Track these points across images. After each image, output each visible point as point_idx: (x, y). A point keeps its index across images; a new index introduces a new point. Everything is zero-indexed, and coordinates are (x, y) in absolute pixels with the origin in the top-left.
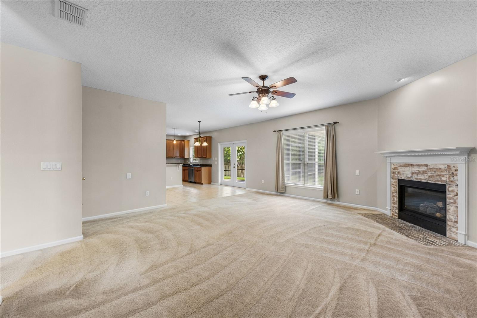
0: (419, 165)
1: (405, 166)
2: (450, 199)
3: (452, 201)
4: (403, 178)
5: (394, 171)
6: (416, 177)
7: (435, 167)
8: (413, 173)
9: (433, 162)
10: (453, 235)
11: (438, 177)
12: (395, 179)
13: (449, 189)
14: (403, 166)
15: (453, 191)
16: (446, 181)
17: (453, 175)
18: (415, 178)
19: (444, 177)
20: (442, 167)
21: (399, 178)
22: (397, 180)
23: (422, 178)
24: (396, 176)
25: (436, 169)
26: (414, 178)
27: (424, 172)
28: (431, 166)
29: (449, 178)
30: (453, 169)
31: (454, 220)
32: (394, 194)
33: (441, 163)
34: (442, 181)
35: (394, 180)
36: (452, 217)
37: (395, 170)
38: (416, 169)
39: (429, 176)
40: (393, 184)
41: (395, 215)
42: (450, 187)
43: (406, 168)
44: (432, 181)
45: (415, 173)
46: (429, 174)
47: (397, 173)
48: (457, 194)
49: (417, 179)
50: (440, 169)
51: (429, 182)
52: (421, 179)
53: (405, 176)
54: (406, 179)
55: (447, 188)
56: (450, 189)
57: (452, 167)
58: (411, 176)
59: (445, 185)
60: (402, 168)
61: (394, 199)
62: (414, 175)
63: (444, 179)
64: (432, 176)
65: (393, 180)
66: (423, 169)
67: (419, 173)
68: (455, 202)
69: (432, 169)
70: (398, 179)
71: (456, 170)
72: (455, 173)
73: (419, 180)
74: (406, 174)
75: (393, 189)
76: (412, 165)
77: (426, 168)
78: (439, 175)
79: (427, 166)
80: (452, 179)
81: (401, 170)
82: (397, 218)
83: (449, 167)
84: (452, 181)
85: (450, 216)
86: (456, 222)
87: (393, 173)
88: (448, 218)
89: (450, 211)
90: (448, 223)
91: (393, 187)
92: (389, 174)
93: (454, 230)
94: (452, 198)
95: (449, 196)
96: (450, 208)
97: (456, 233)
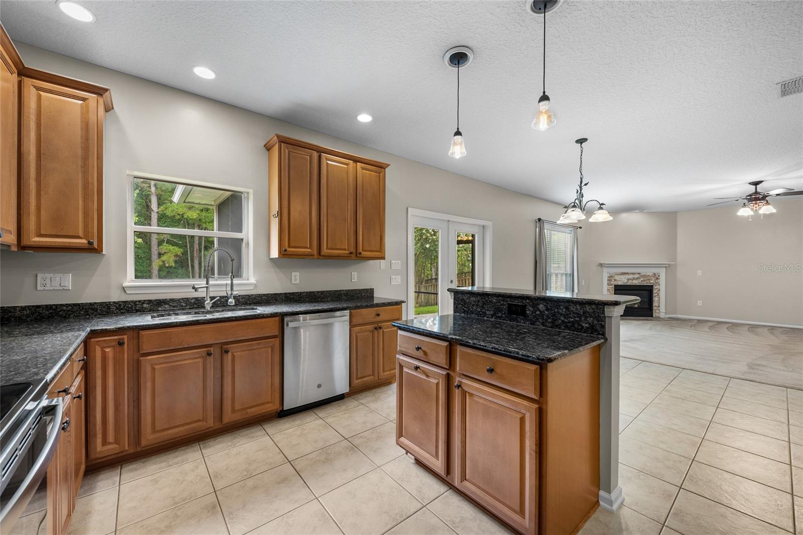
0: (633, 274)
1: (621, 275)
2: (655, 293)
3: (656, 294)
4: (620, 284)
5: (610, 278)
7: (646, 274)
8: (628, 280)
9: (644, 271)
10: (657, 315)
11: (648, 281)
12: (612, 285)
14: (619, 275)
15: (657, 288)
16: (653, 283)
17: (657, 279)
19: (652, 280)
20: (650, 274)
21: (616, 284)
22: (613, 286)
23: (636, 282)
24: (612, 282)
25: (647, 276)
26: (630, 283)
27: (638, 278)
28: (643, 274)
29: (655, 281)
30: (657, 275)
31: (657, 306)
33: (649, 272)
34: (651, 283)
35: (609, 287)
36: (656, 304)
37: (612, 278)
38: (631, 276)
39: (642, 281)
43: (621, 276)
44: (644, 284)
45: (630, 279)
46: (642, 279)
47: (613, 280)
48: (659, 290)
49: (632, 283)
51: (642, 284)
53: (621, 282)
54: (622, 284)
55: (654, 287)
56: (656, 287)
58: (627, 282)
59: (653, 286)
62: (630, 281)
63: (652, 282)
64: (644, 281)
66: (637, 276)
67: (634, 279)
68: (658, 295)
69: (642, 276)
71: (659, 276)
72: (658, 277)
73: (634, 284)
74: (623, 280)
76: (627, 273)
78: (649, 280)
79: (640, 274)
80: (657, 281)
81: (617, 277)
83: (655, 274)
84: (657, 283)
85: (655, 304)
86: (659, 306)
87: (609, 280)
88: (654, 305)
89: (656, 301)
90: (654, 308)
91: (610, 292)
92: (605, 282)
93: (658, 311)
94: (656, 293)
95: (655, 292)
96: (655, 299)
97: (659, 313)
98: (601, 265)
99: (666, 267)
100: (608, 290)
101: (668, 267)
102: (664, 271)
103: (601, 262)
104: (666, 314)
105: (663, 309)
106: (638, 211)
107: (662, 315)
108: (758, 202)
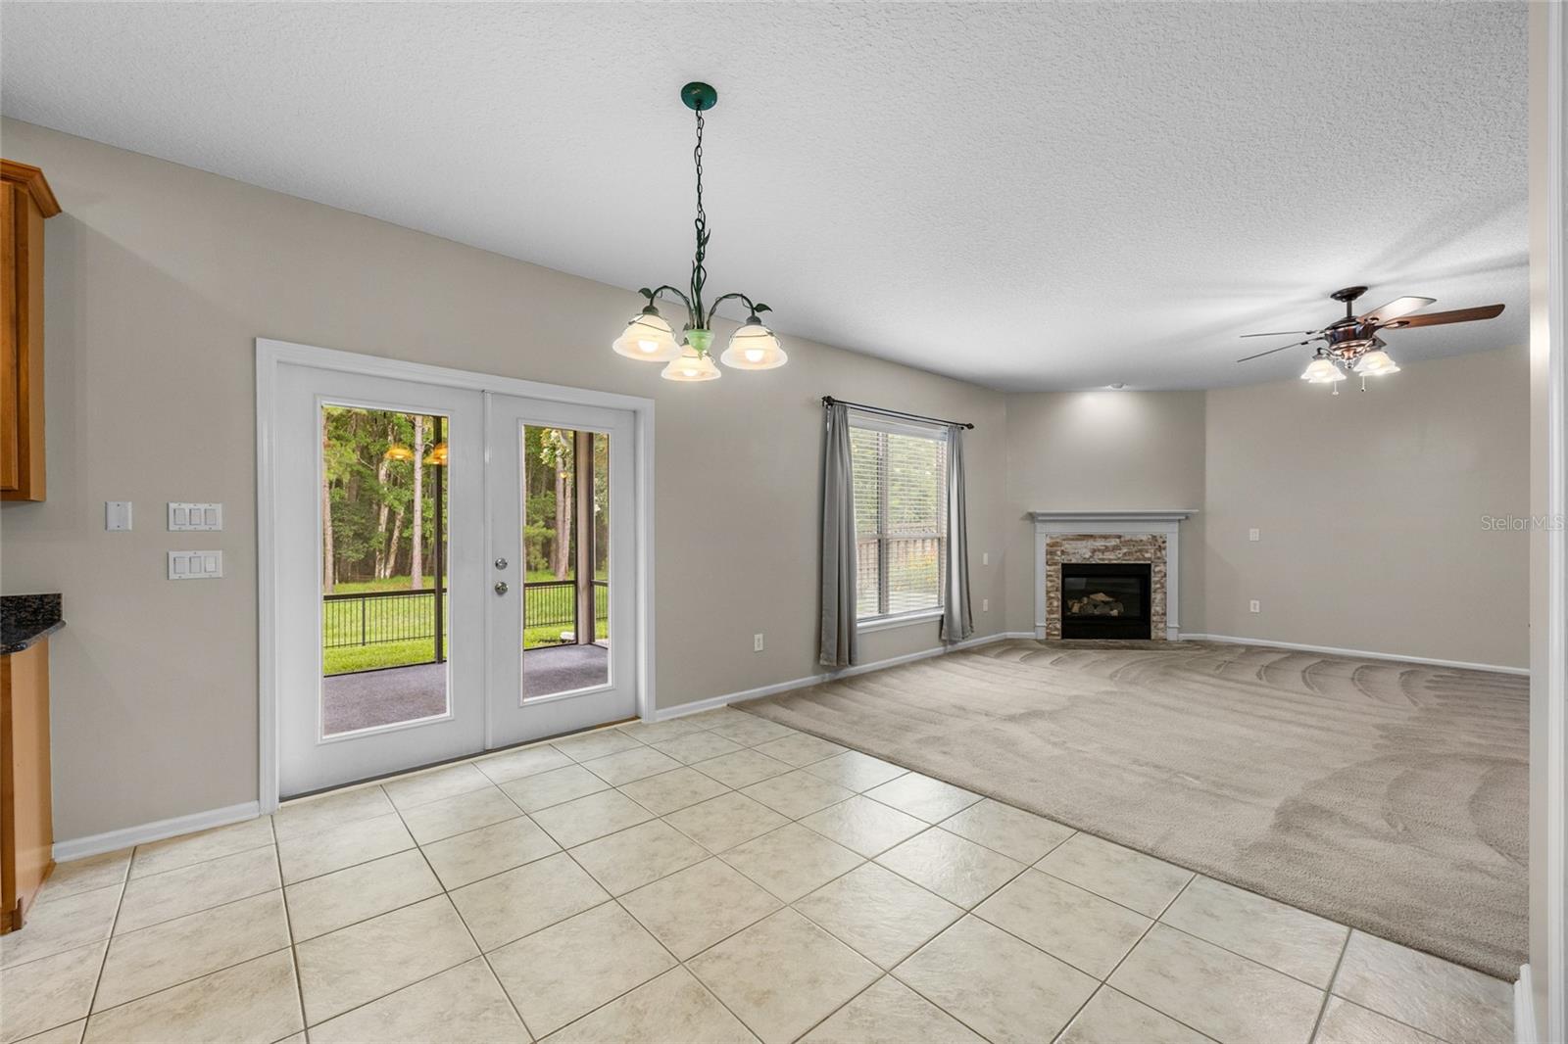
0: (1105, 537)
1: (1077, 539)
2: (1156, 584)
3: (1158, 586)
4: (1074, 561)
5: (1052, 547)
6: (1101, 557)
7: (1134, 539)
8: (1094, 551)
9: (1128, 530)
10: (1161, 634)
11: (1139, 554)
12: (1055, 564)
13: (1155, 569)
14: (1073, 540)
15: (1160, 571)
16: (1149, 559)
17: (1160, 549)
18: (1100, 559)
19: (1147, 552)
20: (1144, 538)
21: (1066, 562)
22: (1060, 566)
23: (1111, 558)
24: (1056, 558)
25: (1136, 541)
26: (1098, 559)
27: (1116, 548)
28: (1128, 538)
29: (1155, 553)
30: (1160, 540)
31: (1161, 612)
32: (1052, 595)
33: (1142, 532)
34: (1145, 559)
35: (1052, 568)
36: (1158, 609)
37: (1055, 548)
38: (1100, 544)
39: (1125, 554)
40: (1051, 576)
41: (1054, 635)
42: (1156, 566)
43: (1079, 542)
44: (1129, 560)
45: (1099, 550)
46: (1125, 550)
47: (1059, 553)
48: (1165, 575)
49: (1103, 559)
50: (1141, 541)
51: (1124, 562)
52: (1110, 560)
53: (1078, 556)
54: (1080, 562)
55: (1153, 567)
56: (1157, 569)
57: (1158, 538)
58: (1091, 557)
59: (1149, 565)
60: (1071, 542)
61: (1051, 604)
62: (1097, 553)
63: (1147, 555)
64: (1130, 553)
65: (1048, 568)
66: (1114, 542)
67: (1107, 549)
68: (1163, 587)
69: (1127, 543)
70: (1063, 565)
71: (1164, 542)
72: (1162, 545)
73: (1106, 562)
74: (1081, 553)
75: (1050, 584)
76: (1091, 536)
77: (1118, 540)
78: (1140, 551)
79: (1120, 537)
80: (1159, 554)
81: (1068, 546)
82: (1059, 638)
83: (1154, 537)
84: (1159, 558)
85: (1155, 608)
86: (1164, 614)
87: (1050, 553)
88: (1153, 611)
89: (1157, 601)
90: (1154, 618)
91: (1051, 581)
92: (1041, 556)
93: (1161, 625)
94: (1158, 582)
95: (1154, 578)
96: (1156, 597)
97: (1164, 630)
98: (1032, 517)
99: (1179, 521)
100: (1048, 576)
101: (1183, 519)
102: (1177, 530)
103: (1031, 511)
104: (1180, 630)
105: (1173, 620)
106: (1110, 387)
107: (1172, 635)
108: (1354, 343)
